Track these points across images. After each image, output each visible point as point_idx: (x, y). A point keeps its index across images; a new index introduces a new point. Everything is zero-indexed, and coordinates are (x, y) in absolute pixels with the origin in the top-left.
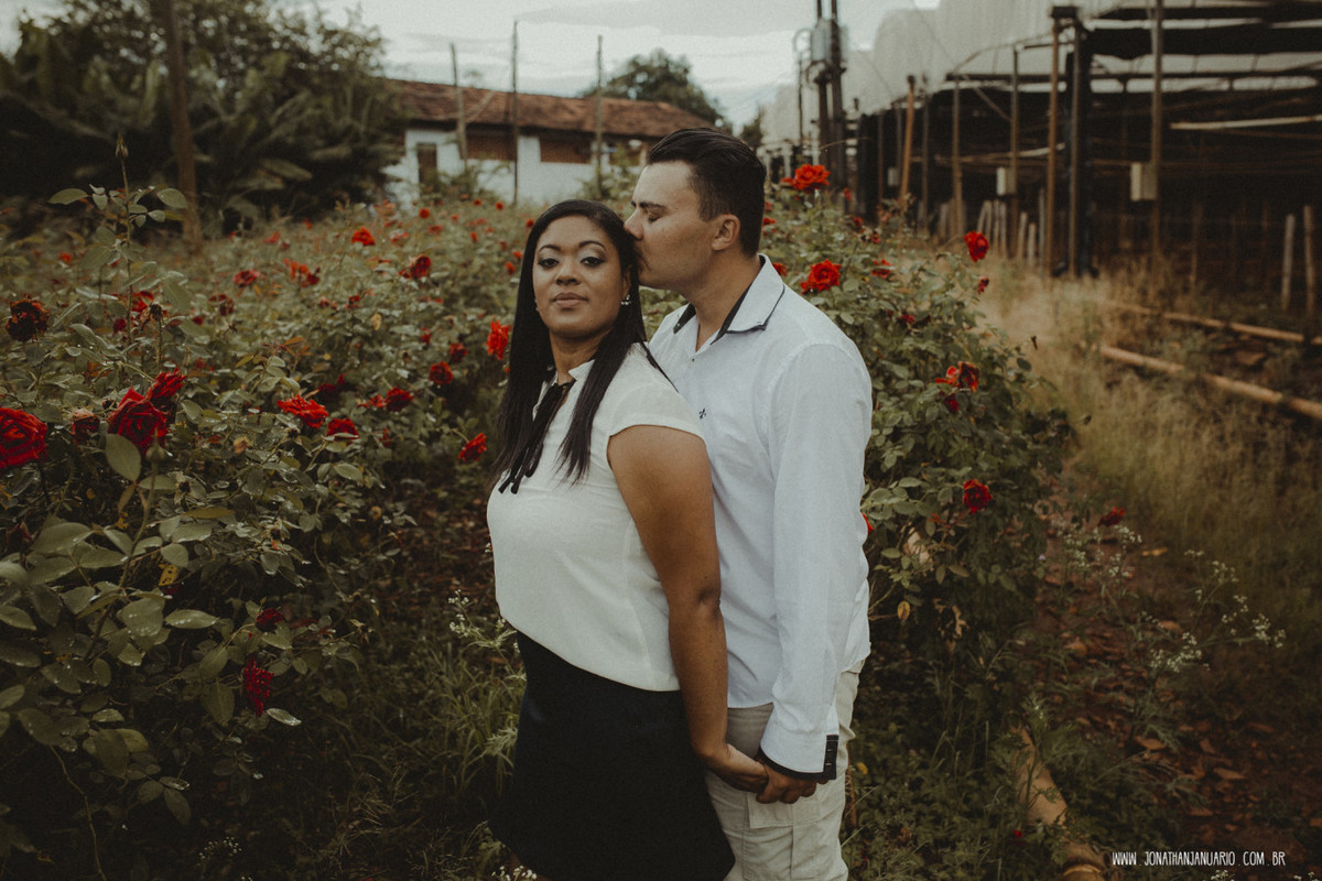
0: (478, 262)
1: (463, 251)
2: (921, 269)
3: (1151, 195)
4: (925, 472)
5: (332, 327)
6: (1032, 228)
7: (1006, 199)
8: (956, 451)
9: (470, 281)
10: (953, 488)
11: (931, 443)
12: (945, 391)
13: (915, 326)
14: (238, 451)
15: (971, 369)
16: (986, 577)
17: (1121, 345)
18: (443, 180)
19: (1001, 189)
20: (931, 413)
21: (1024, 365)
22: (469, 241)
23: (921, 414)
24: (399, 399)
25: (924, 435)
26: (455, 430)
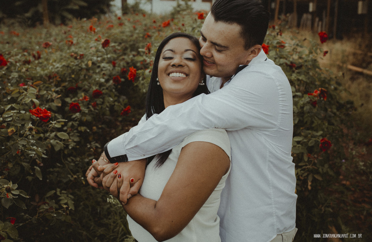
0: (135, 36)
1: (131, 32)
2: (297, 45)
3: (365, 12)
4: (303, 132)
5: (73, 65)
6: (320, 23)
7: (312, 13)
8: (316, 124)
9: (132, 43)
10: (315, 140)
11: (305, 120)
12: (312, 99)
13: (296, 69)
14: (10, 134)
15: (324, 91)
16: (322, 170)
17: (353, 64)
18: (129, 6)
19: (311, 9)
20: (307, 108)
21: (339, 84)
22: (132, 29)
23: (302, 108)
24: (97, 94)
25: (303, 116)
26: (119, 104)
